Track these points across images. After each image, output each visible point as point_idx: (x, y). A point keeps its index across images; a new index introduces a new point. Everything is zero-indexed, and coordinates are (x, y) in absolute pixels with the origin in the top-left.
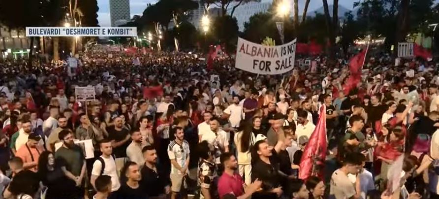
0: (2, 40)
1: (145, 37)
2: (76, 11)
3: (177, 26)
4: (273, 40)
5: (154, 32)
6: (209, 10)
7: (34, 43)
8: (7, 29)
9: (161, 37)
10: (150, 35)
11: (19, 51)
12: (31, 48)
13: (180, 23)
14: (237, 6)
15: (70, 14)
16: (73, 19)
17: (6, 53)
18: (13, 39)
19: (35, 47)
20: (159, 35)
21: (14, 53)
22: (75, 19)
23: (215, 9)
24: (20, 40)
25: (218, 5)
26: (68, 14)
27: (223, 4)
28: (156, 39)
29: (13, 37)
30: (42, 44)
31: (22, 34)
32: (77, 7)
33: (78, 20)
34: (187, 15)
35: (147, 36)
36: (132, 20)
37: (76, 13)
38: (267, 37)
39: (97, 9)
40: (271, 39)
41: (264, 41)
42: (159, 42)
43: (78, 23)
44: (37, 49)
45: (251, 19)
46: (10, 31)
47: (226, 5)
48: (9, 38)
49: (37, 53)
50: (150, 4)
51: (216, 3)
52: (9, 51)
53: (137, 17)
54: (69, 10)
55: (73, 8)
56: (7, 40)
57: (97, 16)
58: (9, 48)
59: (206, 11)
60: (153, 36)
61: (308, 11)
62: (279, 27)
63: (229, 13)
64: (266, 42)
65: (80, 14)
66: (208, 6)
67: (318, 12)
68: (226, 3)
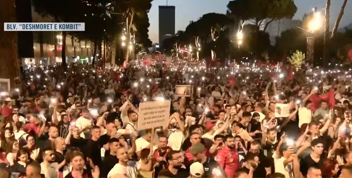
0: (73, 49)
1: (186, 49)
2: (131, 26)
3: (215, 40)
4: (303, 54)
5: (194, 45)
6: (244, 26)
7: (97, 52)
8: (77, 41)
9: (199, 49)
10: (190, 47)
11: (85, 58)
12: (94, 56)
13: (217, 38)
14: (270, 22)
15: (126, 28)
16: (129, 33)
17: (76, 60)
18: (82, 48)
19: (97, 55)
20: (198, 47)
21: (81, 60)
22: (130, 33)
23: (249, 25)
24: (87, 49)
25: (252, 22)
26: (125, 29)
27: (257, 21)
28: (195, 51)
29: (82, 47)
30: (103, 53)
31: (88, 45)
32: (132, 23)
33: (132, 34)
34: (223, 30)
35: (188, 48)
36: (177, 34)
37: (132, 29)
38: (297, 51)
39: (148, 25)
40: (301, 53)
41: (294, 54)
42: (198, 53)
43: (132, 36)
44: (99, 57)
45: (283, 34)
46: (79, 42)
47: (260, 22)
48: (79, 47)
49: (99, 60)
50: (192, 21)
51: (251, 19)
52: (78, 58)
53: (180, 32)
54: (126, 25)
55: (129, 23)
56: (78, 50)
57: (148, 31)
58: (78, 56)
59: (241, 27)
60: (193, 48)
61: (338, 28)
62: (309, 41)
63: (262, 29)
64: (296, 55)
65: (135, 29)
66: (243, 22)
67: (349, 28)
68: (260, 20)
